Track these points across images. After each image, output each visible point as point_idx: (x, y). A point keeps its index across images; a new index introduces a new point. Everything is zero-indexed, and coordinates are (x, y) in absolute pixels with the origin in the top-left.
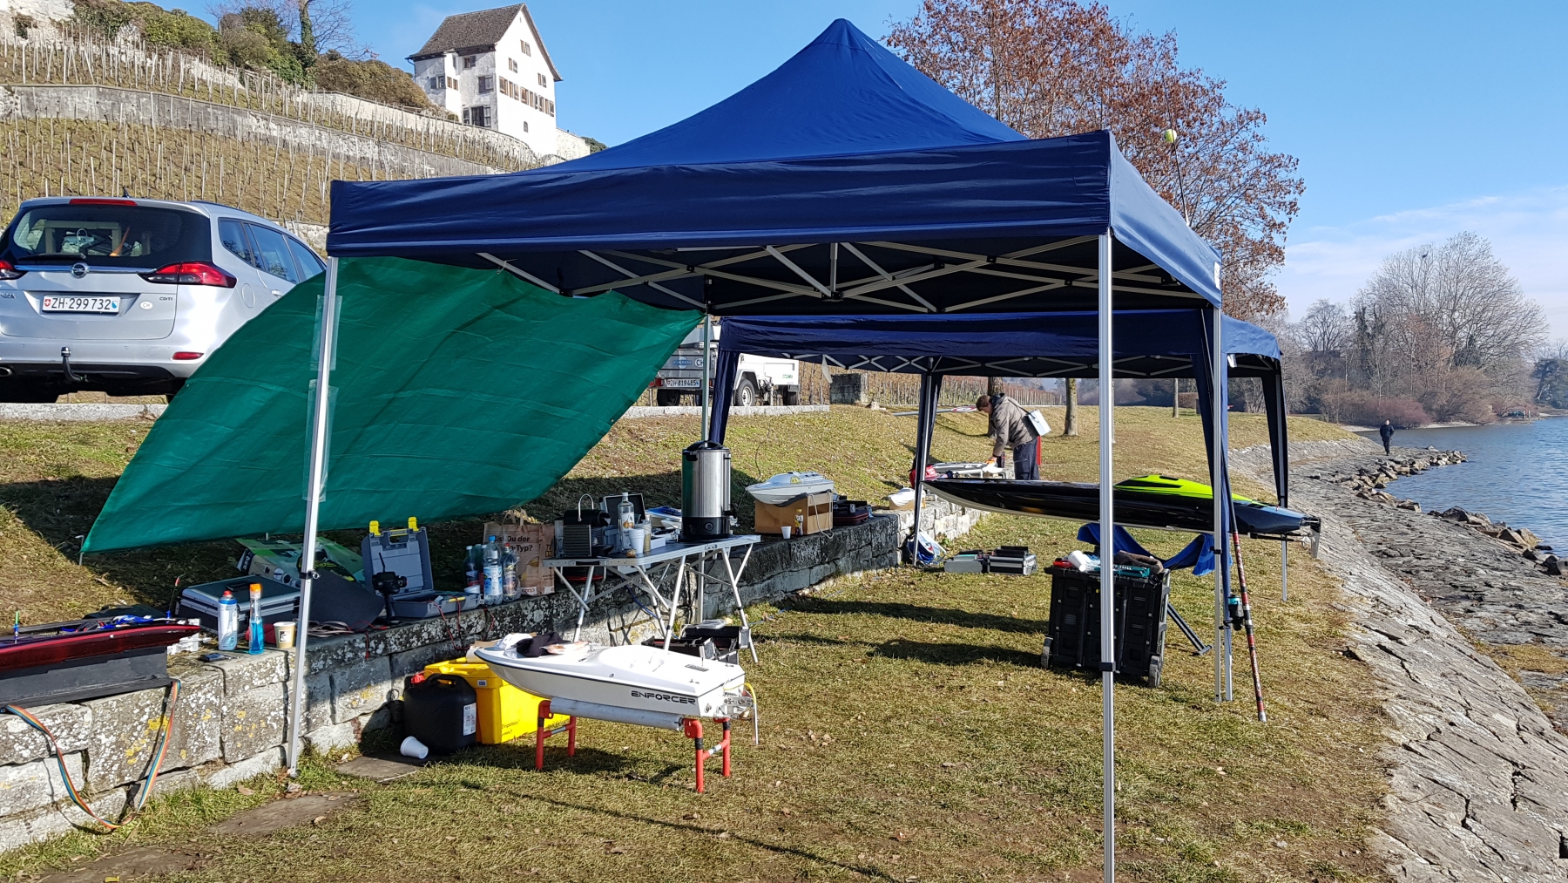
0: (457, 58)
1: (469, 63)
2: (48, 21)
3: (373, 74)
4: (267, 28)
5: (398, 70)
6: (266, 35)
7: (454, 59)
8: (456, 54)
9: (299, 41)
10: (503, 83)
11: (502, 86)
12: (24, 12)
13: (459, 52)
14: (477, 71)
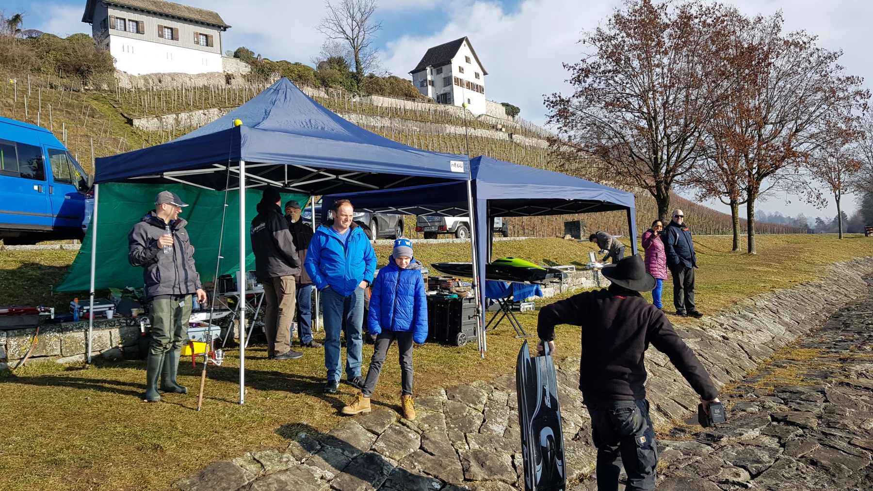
0: (433, 70)
1: (439, 72)
2: (240, 75)
3: (391, 83)
4: (339, 66)
5: (404, 80)
6: (339, 70)
7: (431, 70)
8: (432, 68)
9: (355, 71)
10: (457, 80)
11: (455, 81)
12: (230, 73)
13: (434, 66)
14: (443, 75)
